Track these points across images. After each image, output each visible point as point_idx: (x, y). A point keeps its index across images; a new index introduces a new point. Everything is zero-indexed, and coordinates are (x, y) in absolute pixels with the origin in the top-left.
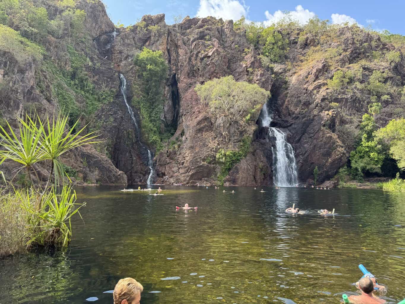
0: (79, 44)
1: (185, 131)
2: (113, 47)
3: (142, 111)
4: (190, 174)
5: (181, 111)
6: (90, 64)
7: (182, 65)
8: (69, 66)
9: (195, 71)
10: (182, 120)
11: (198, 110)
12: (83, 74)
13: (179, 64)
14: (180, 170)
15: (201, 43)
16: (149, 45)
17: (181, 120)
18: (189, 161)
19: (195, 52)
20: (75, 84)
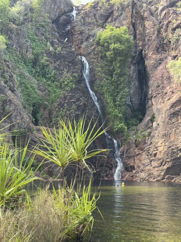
0: (39, 29)
1: (156, 116)
2: (73, 28)
3: (105, 95)
4: (165, 167)
5: (150, 92)
6: (51, 49)
7: (150, 39)
8: (30, 54)
9: (166, 44)
10: (152, 103)
11: (171, 90)
12: (44, 60)
13: (146, 39)
14: (152, 163)
15: (171, 12)
16: (112, 21)
17: (150, 103)
18: (163, 152)
19: (165, 23)
20: (36, 72)
